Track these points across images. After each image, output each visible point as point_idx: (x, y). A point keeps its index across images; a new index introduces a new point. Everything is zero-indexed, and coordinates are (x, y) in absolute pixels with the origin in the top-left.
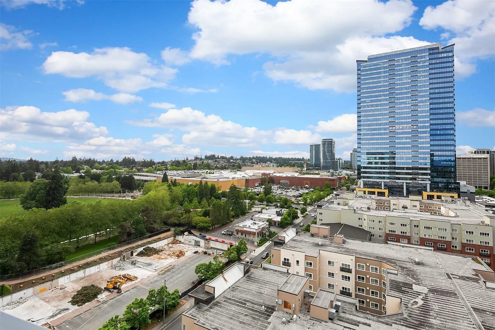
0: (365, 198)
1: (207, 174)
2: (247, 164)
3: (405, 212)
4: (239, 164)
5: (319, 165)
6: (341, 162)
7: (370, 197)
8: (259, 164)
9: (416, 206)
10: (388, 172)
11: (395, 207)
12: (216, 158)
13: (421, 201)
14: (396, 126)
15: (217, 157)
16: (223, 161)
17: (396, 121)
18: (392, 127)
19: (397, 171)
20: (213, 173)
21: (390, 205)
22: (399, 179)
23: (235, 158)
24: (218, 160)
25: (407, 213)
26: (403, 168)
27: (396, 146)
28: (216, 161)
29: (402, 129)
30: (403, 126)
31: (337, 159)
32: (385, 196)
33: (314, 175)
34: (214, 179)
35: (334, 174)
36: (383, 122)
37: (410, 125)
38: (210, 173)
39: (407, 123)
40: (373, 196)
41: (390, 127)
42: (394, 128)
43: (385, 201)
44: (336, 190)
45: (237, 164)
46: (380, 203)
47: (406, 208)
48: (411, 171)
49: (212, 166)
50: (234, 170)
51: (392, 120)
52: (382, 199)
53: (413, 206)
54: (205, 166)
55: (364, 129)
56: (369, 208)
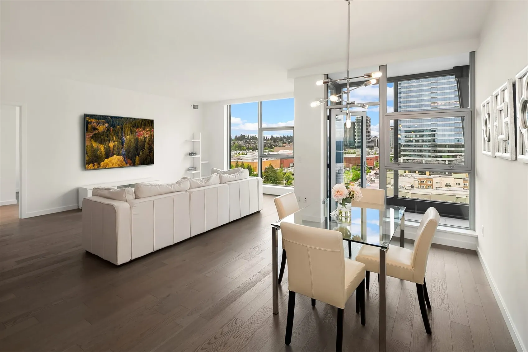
0: (406, 176)
1: (240, 155)
2: (278, 144)
3: (450, 190)
4: (270, 144)
5: (353, 144)
6: (376, 141)
7: (412, 175)
8: (290, 144)
9: (460, 184)
10: (429, 150)
11: (437, 185)
12: (246, 139)
13: (465, 179)
14: (438, 102)
15: (247, 137)
16: (253, 141)
17: (438, 97)
18: (434, 103)
19: (439, 149)
20: (246, 154)
21: (432, 183)
22: (441, 157)
23: (265, 138)
24: (248, 140)
25: (452, 191)
26: (445, 146)
27: (438, 123)
28: (246, 142)
29: (444, 105)
30: (446, 102)
31: (372, 138)
32: (426, 175)
33: (350, 155)
34: (248, 160)
35: (370, 153)
36: (425, 98)
37: (453, 101)
38: (243, 154)
39: (450, 99)
40: (414, 175)
41: (432, 103)
42: (436, 104)
43: (427, 179)
44: (373, 169)
45: (268, 145)
46: (422, 181)
47: (450, 186)
48: (453, 149)
49: (243, 147)
50: (266, 151)
51: (433, 96)
52: (424, 177)
53: (457, 184)
54: (236, 147)
55: (404, 106)
56: (412, 187)
